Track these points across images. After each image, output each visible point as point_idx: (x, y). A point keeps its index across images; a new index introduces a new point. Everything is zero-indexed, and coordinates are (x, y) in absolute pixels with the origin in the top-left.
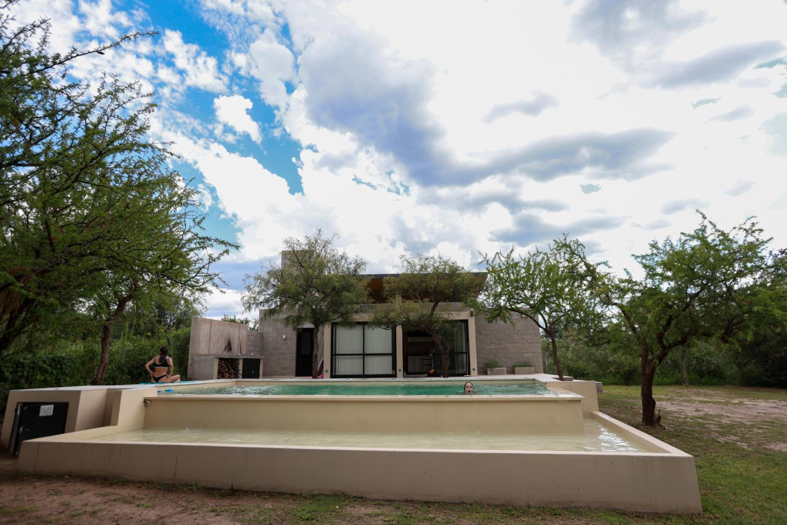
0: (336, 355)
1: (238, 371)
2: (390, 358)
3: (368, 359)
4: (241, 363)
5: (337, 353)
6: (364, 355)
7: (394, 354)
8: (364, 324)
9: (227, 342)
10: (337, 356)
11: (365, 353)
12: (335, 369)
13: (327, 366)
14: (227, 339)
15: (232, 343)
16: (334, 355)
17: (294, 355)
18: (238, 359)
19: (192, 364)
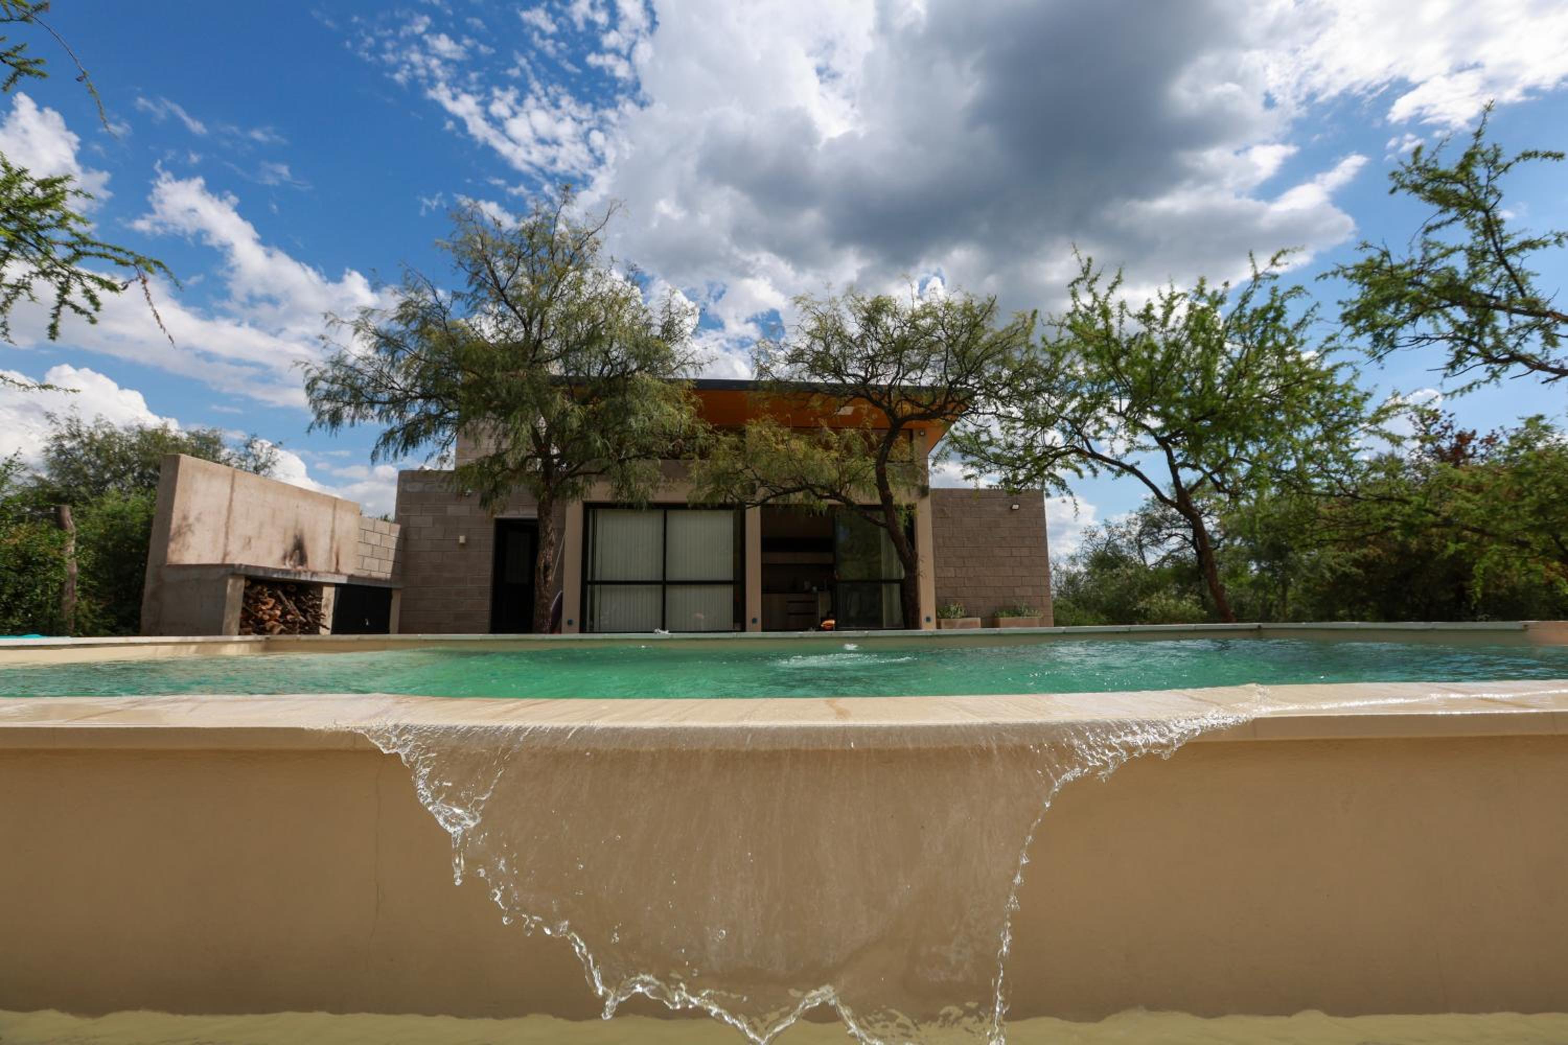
0: (594, 583)
1: (318, 616)
2: (727, 593)
3: (675, 594)
4: (329, 594)
5: (597, 578)
6: (665, 583)
7: (738, 583)
8: (666, 508)
9: (290, 543)
10: (597, 587)
11: (668, 579)
12: (592, 618)
13: (571, 610)
14: (290, 534)
15: (308, 545)
16: (588, 583)
17: (488, 585)
18: (320, 586)
19: (155, 595)
